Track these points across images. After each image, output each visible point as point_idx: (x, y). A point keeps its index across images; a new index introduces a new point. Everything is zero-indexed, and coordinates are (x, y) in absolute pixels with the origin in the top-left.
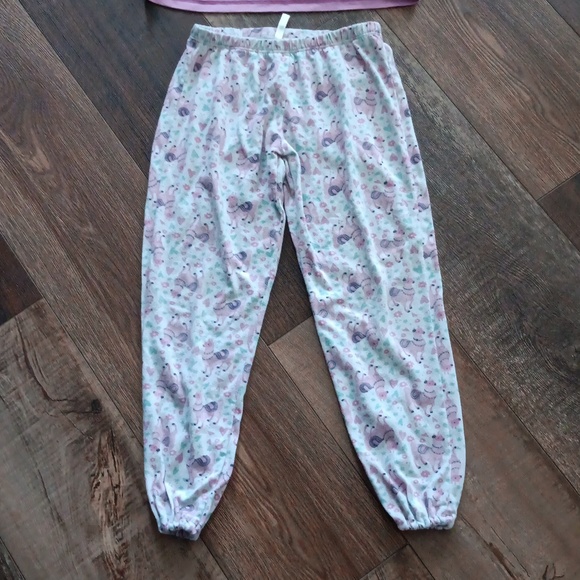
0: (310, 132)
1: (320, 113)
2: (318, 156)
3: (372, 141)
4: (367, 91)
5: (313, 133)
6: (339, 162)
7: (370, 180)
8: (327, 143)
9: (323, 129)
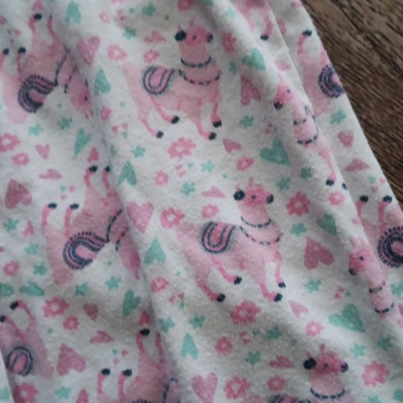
0: (21, 227)
1: (43, 151)
2: (63, 305)
3: (231, 213)
4: (181, 36)
5: (30, 229)
6: (136, 315)
7: (253, 359)
8: (83, 252)
9: (63, 207)
